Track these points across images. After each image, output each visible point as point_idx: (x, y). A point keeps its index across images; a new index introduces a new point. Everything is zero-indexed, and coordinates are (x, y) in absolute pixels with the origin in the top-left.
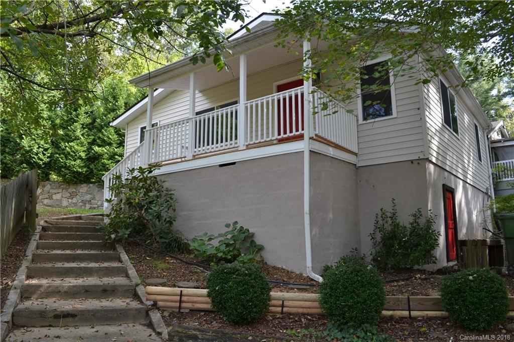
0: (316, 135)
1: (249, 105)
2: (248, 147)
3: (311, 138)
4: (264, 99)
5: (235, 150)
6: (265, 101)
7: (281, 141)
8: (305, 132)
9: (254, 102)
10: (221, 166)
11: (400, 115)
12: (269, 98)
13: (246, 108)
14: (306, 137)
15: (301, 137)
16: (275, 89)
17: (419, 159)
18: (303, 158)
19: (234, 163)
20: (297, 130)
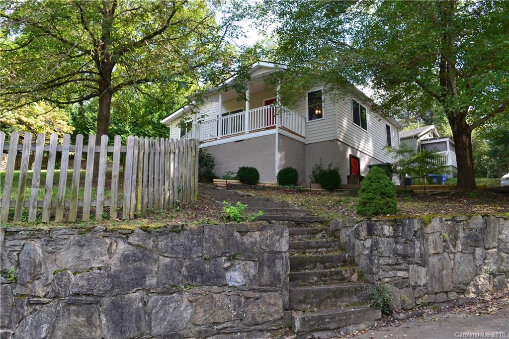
0: (282, 126)
1: (250, 112)
2: (250, 132)
3: (279, 128)
4: (258, 109)
5: (244, 133)
6: (258, 110)
7: (266, 129)
8: (277, 125)
9: (253, 110)
10: (236, 142)
11: (326, 118)
12: (261, 108)
13: (249, 113)
14: (277, 127)
15: (275, 127)
16: (264, 103)
17: (334, 140)
18: (275, 136)
19: (243, 140)
20: (273, 124)
